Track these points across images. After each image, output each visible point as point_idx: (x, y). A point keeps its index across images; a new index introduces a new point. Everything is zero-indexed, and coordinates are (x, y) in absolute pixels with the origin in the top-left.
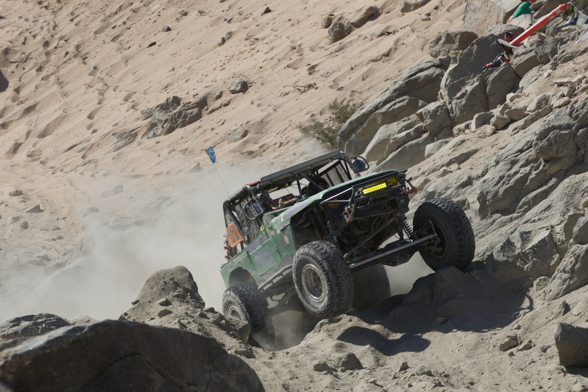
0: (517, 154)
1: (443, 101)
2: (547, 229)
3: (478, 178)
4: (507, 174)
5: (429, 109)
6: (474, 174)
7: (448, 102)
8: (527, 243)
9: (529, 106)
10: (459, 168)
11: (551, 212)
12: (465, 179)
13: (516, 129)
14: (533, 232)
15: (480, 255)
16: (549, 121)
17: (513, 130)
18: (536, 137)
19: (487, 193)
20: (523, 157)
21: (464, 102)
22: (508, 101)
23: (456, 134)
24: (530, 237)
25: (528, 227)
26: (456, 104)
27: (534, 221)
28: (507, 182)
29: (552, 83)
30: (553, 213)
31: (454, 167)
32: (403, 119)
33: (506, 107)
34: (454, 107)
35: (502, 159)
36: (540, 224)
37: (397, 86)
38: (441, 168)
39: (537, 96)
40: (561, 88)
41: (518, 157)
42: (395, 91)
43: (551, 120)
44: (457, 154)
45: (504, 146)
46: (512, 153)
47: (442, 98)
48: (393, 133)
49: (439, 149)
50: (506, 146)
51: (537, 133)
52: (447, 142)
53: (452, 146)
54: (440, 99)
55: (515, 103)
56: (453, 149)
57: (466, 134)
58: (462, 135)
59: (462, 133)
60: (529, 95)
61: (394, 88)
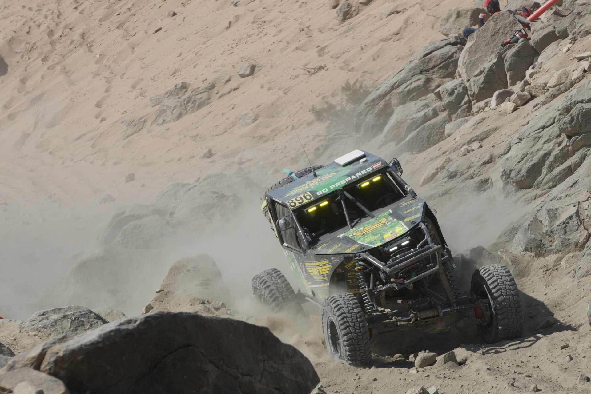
0: (540, 131)
1: (461, 79)
2: (575, 206)
3: (501, 156)
4: (530, 151)
5: (447, 88)
6: (497, 152)
7: (466, 80)
8: (554, 221)
9: (550, 81)
10: (481, 147)
11: (578, 188)
12: (487, 158)
13: (537, 105)
14: (561, 209)
15: (506, 235)
16: (571, 96)
17: (534, 107)
18: (559, 113)
19: (511, 171)
20: (546, 134)
21: (482, 80)
22: (527, 78)
23: (476, 112)
24: (558, 215)
25: (556, 204)
26: (475, 81)
27: (561, 198)
28: (530, 159)
29: (571, 58)
30: (579, 189)
31: (475, 145)
32: (420, 99)
33: (526, 83)
34: (472, 85)
35: (525, 135)
36: (568, 201)
37: (412, 65)
38: (462, 147)
39: (557, 70)
40: (582, 62)
41: (541, 134)
42: (411, 70)
43: (573, 95)
44: (478, 132)
45: (526, 123)
46: (534, 130)
47: (460, 77)
48: (411, 113)
49: (460, 127)
50: (528, 123)
51: (559, 109)
52: (467, 121)
53: (473, 124)
54: (458, 77)
55: (534, 79)
56: (474, 127)
57: (486, 112)
58: (482, 113)
59: (481, 112)
60: (549, 71)
61: (410, 67)
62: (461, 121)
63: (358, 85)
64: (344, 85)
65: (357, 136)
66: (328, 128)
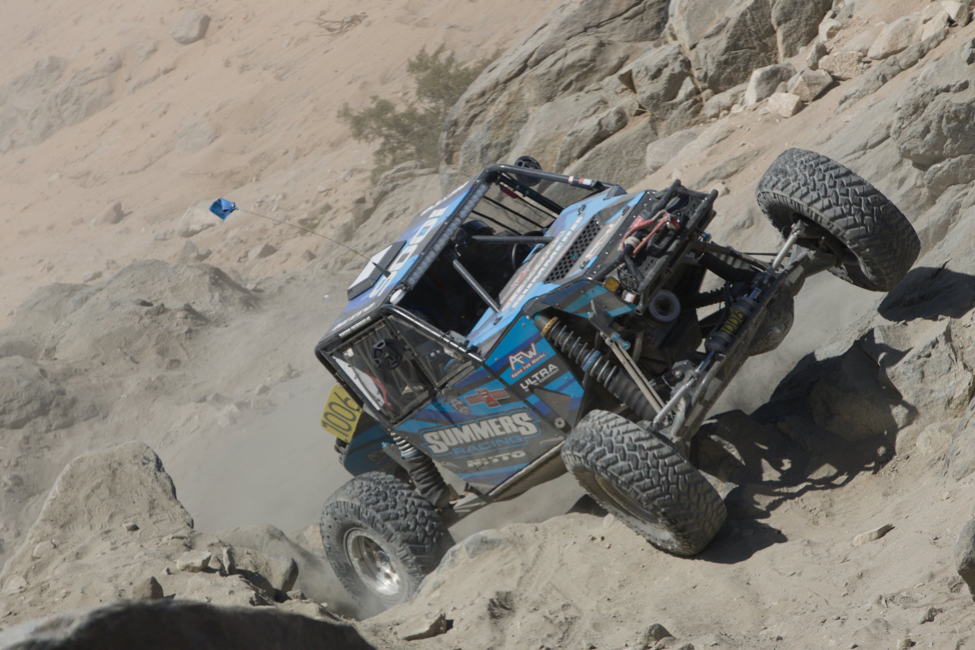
0: (857, 155)
1: (676, 44)
5: (646, 64)
7: (687, 47)
9: (874, 46)
10: (728, 192)
11: (947, 281)
12: (742, 216)
13: (846, 98)
16: (924, 79)
17: (841, 102)
18: (897, 115)
20: (871, 161)
21: (723, 44)
22: (822, 37)
23: (712, 116)
26: (707, 48)
32: (586, 88)
33: (822, 51)
34: (702, 56)
37: (566, 13)
39: (889, 22)
41: (860, 162)
42: (564, 25)
43: (929, 76)
44: (719, 160)
45: (825, 138)
46: (845, 153)
47: (675, 38)
48: (568, 120)
49: (678, 151)
50: (829, 138)
51: (899, 106)
52: (694, 136)
53: (707, 143)
54: (670, 39)
55: (839, 41)
56: (710, 149)
57: (736, 115)
58: (727, 117)
59: (725, 115)
60: (870, 22)
61: (562, 20)
62: (681, 136)
63: (443, 58)
64: (414, 59)
65: (450, 171)
66: (379, 153)
